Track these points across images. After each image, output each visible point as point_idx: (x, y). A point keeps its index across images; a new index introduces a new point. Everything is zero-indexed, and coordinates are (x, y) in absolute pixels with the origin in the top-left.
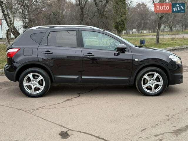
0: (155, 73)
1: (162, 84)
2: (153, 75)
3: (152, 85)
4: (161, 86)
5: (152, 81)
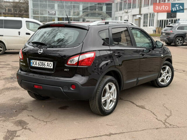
0: (167, 66)
1: (171, 75)
2: (165, 68)
3: (165, 77)
4: (170, 77)
5: (164, 74)
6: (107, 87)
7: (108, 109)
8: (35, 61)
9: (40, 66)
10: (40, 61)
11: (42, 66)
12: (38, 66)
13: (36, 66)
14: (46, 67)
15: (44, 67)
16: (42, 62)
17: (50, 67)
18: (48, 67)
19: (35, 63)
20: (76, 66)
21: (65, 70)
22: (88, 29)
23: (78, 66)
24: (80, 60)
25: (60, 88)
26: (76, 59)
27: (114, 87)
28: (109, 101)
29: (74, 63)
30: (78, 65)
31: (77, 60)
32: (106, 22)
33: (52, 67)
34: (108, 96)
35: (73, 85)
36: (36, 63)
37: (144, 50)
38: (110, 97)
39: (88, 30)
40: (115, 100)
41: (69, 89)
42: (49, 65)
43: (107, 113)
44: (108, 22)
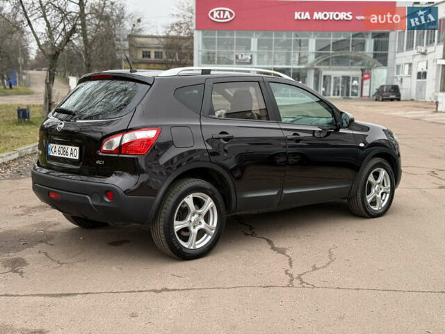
0: (382, 169)
1: (389, 190)
2: (378, 174)
3: (378, 194)
4: (388, 195)
6: (189, 200)
7: (192, 248)
8: (54, 145)
9: (60, 156)
10: (61, 146)
11: (63, 156)
12: (58, 155)
13: (55, 155)
14: (68, 157)
15: (66, 156)
16: (64, 146)
17: (74, 158)
18: (71, 157)
19: (53, 150)
20: (117, 155)
21: (97, 162)
22: (151, 83)
23: (120, 156)
24: (123, 143)
25: (87, 199)
26: (116, 141)
27: (209, 204)
28: (194, 231)
29: (114, 148)
30: (120, 153)
31: (119, 143)
32: (203, 70)
33: (77, 158)
34: (192, 220)
35: (110, 191)
36: (55, 150)
37: (314, 131)
38: (198, 222)
39: (151, 85)
40: (213, 232)
41: (103, 200)
42: (73, 152)
43: (188, 255)
44: (210, 70)
